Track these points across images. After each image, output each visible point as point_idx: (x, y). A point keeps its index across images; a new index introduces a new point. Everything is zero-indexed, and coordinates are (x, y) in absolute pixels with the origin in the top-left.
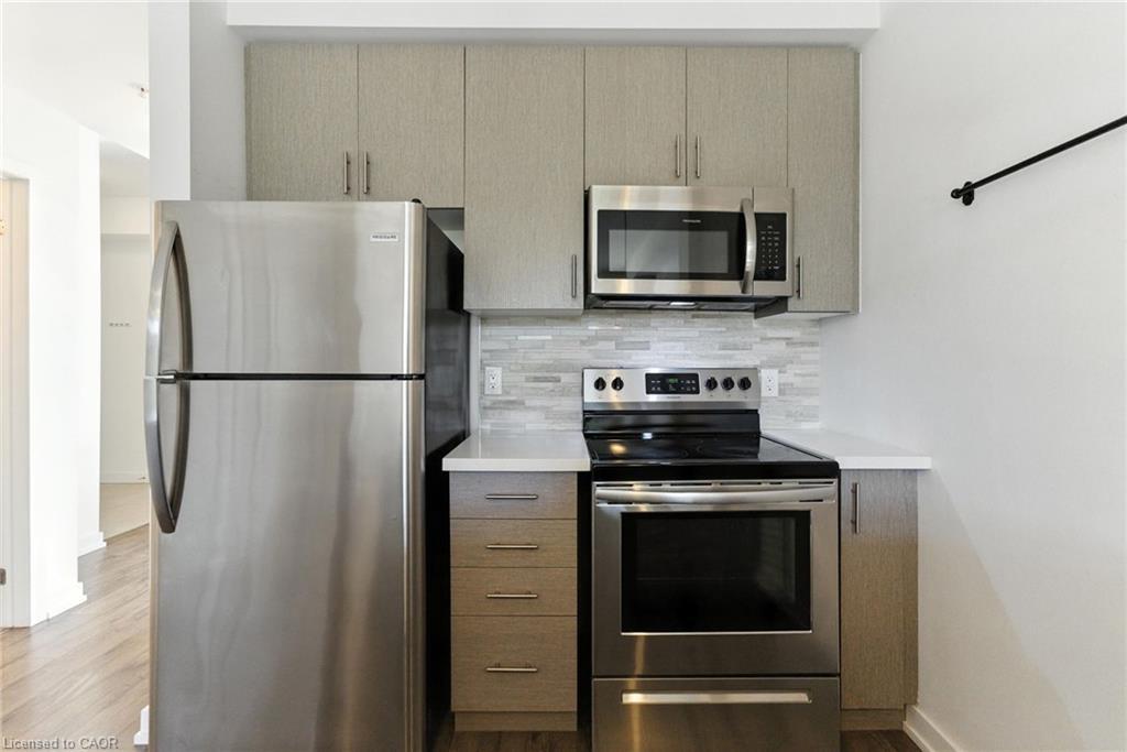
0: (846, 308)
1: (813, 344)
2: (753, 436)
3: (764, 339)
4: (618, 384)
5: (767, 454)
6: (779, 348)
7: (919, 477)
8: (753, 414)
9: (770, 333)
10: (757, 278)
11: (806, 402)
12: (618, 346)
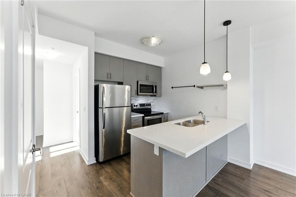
0: (160, 96)
1: (155, 100)
2: (151, 111)
3: (151, 99)
4: (137, 106)
5: (152, 113)
7: (168, 114)
8: (150, 109)
9: (152, 98)
10: (155, 93)
11: (155, 107)
12: (135, 101)
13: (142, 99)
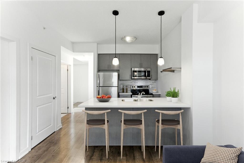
0: (156, 79)
1: (155, 82)
4: (134, 87)
6: (152, 83)
7: (160, 95)
8: (148, 90)
9: (151, 81)
10: (147, 77)
12: (134, 83)
13: (141, 82)
